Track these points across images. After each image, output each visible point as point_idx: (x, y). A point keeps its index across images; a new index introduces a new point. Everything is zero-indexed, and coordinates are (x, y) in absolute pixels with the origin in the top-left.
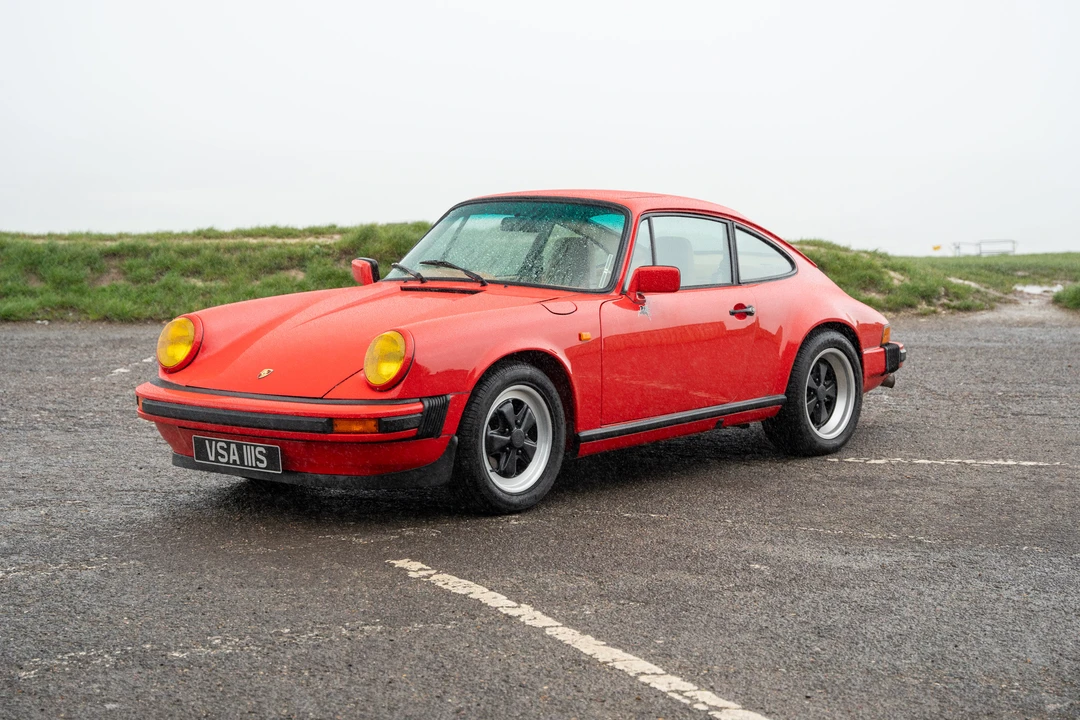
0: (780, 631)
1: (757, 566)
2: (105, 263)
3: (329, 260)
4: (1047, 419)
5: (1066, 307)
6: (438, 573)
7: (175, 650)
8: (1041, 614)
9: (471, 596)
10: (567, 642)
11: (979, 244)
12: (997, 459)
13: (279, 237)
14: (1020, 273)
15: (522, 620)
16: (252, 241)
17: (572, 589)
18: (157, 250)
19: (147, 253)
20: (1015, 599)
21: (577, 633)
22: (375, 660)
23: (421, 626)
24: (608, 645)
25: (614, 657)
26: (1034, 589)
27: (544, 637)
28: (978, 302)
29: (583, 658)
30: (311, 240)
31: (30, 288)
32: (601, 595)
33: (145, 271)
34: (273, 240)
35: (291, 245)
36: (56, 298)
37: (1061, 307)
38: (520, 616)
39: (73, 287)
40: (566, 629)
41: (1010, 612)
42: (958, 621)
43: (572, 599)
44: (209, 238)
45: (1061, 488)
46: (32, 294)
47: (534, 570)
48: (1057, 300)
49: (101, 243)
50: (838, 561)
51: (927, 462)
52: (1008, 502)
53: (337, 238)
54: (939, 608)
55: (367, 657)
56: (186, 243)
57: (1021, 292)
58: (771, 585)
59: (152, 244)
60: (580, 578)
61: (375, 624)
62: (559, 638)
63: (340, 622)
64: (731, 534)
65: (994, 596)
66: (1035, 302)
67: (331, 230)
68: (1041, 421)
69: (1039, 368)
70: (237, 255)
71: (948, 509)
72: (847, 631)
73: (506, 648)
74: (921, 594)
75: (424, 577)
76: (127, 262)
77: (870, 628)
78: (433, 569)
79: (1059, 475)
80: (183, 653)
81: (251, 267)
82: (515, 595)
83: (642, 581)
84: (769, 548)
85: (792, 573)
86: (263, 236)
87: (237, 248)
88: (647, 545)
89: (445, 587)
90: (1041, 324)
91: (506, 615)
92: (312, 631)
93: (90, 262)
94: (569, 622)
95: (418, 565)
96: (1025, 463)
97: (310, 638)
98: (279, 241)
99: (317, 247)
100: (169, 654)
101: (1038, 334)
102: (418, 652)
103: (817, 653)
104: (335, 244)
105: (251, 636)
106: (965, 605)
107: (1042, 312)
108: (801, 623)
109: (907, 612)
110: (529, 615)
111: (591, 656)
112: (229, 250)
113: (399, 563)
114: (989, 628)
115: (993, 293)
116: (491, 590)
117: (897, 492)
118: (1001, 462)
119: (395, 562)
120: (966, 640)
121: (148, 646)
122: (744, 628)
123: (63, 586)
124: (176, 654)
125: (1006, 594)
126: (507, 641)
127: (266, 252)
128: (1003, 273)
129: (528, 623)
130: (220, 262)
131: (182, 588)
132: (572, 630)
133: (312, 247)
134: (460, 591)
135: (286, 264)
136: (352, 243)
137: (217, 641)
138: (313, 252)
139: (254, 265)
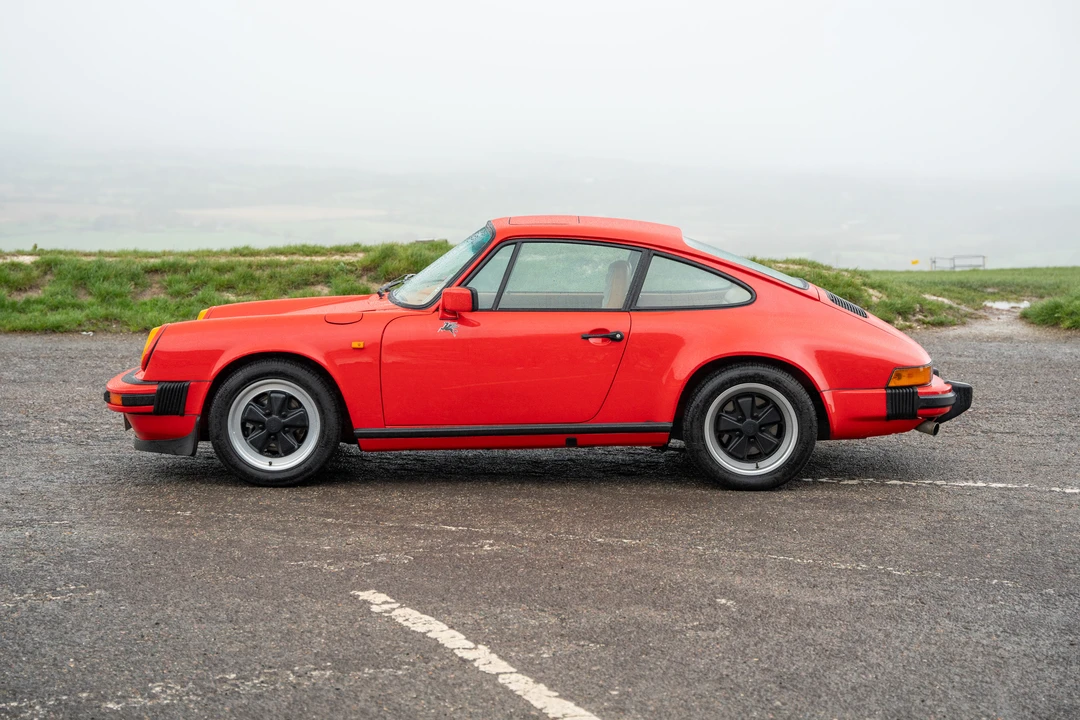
0: (741, 680)
1: (723, 601)
2: (148, 278)
3: (352, 277)
4: (1015, 437)
5: (1033, 323)
6: (401, 607)
7: (111, 701)
8: (1012, 661)
9: (429, 635)
10: (518, 693)
11: (953, 259)
12: (967, 480)
13: (307, 255)
14: (990, 290)
15: (476, 664)
16: (283, 258)
17: (533, 627)
18: (196, 266)
19: (187, 269)
20: (985, 642)
21: (530, 680)
22: (316, 713)
23: (371, 671)
24: (560, 696)
25: (565, 712)
26: (1005, 631)
27: (496, 685)
28: (950, 318)
29: (533, 713)
30: (337, 258)
31: (79, 301)
32: (562, 635)
33: (184, 286)
34: (301, 258)
35: (318, 262)
36: (101, 311)
37: (1027, 323)
38: (475, 660)
39: (117, 300)
40: (520, 676)
41: (980, 658)
42: (925, 670)
43: (532, 639)
44: (244, 256)
45: (1030, 512)
46: (80, 307)
47: (500, 604)
48: (1024, 317)
49: (145, 260)
50: (805, 596)
51: (898, 482)
52: (977, 528)
53: (361, 255)
54: (906, 653)
55: (309, 711)
56: (223, 260)
57: (991, 308)
58: (737, 624)
59: (191, 261)
60: (543, 614)
61: (325, 669)
62: (512, 687)
63: (289, 666)
64: (701, 562)
65: (963, 639)
66: (1004, 318)
67: (356, 248)
68: (1009, 439)
69: (1008, 384)
70: (268, 272)
71: (919, 535)
72: (810, 680)
73: (454, 699)
74: (887, 635)
75: (386, 612)
76: (167, 277)
77: (834, 677)
78: (397, 602)
79: (1027, 498)
80: (118, 703)
81: (280, 283)
82: (475, 635)
83: (605, 618)
84: (738, 579)
85: (758, 609)
86: (293, 254)
87: (269, 265)
88: (615, 576)
89: (405, 624)
90: (1009, 339)
91: (461, 658)
92: (258, 677)
93: (133, 277)
94: (525, 668)
95: (384, 597)
96: (994, 485)
97: (254, 686)
98: (308, 259)
99: (342, 264)
100: (104, 705)
101: (1006, 347)
102: (362, 704)
103: (777, 708)
104: (358, 262)
105: (194, 683)
106: (933, 649)
107: (1010, 327)
108: (764, 670)
109: (873, 658)
110: (486, 659)
111: (541, 710)
112: (261, 267)
113: (364, 595)
114: (957, 678)
115: (964, 308)
116: (452, 627)
117: (868, 516)
118: (971, 483)
119: (360, 593)
120: (933, 694)
121: (85, 695)
122: (703, 676)
123: (20, 621)
124: (110, 705)
125: (975, 636)
126: (456, 690)
127: (295, 269)
128: (975, 290)
129: (482, 668)
130: (253, 278)
131: (139, 623)
132: (527, 678)
133: (337, 264)
134: (420, 628)
135: (312, 280)
136: (373, 261)
137: (158, 689)
138: (337, 269)
139: (283, 281)
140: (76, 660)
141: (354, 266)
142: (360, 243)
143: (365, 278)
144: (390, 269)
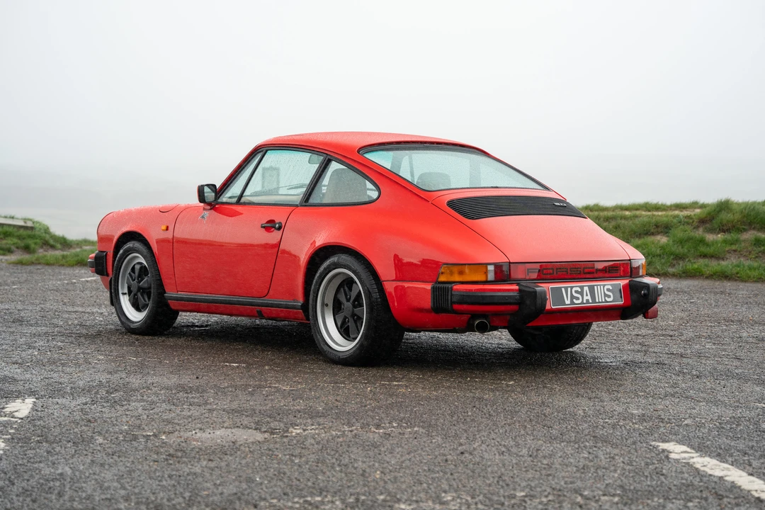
3: (688, 228)
7: (404, 503)
9: (726, 478)
13: (649, 211)
16: (627, 213)
30: (677, 212)
34: (644, 213)
35: (658, 216)
53: (698, 211)
67: (694, 205)
70: (614, 223)
75: (685, 459)
78: (697, 452)
80: (410, 505)
81: (624, 232)
86: (637, 209)
87: (614, 218)
89: (702, 469)
92: (546, 496)
95: (684, 448)
97: (541, 503)
98: (649, 213)
99: (681, 217)
100: (397, 505)
104: (695, 215)
112: (607, 219)
119: (660, 444)
121: (382, 497)
127: (637, 221)
133: (677, 216)
134: (718, 473)
135: (652, 231)
136: (709, 214)
137: (449, 498)
138: (675, 221)
139: (627, 231)
140: (382, 472)
141: (692, 218)
142: (698, 201)
143: (701, 230)
144: (725, 222)
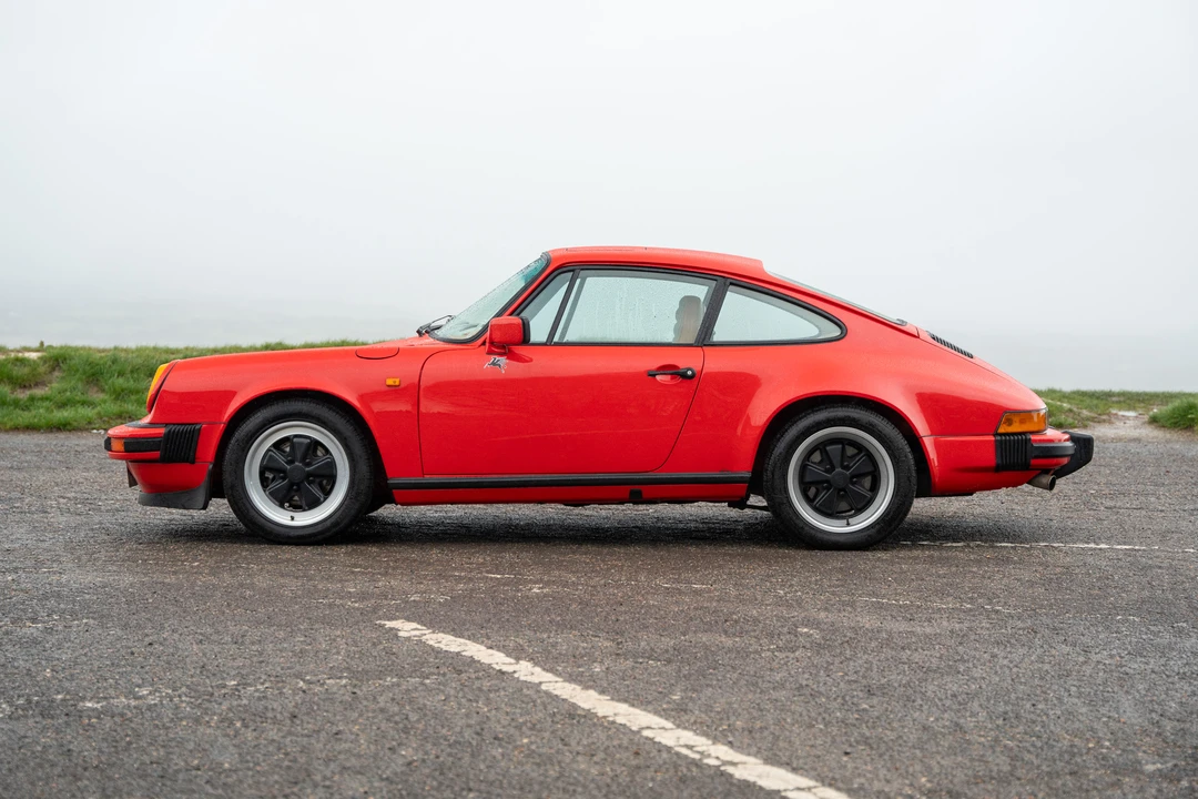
0: (823, 689)
1: (805, 630)
4: (1143, 512)
5: (1164, 427)
6: (434, 632)
7: (90, 701)
8: (1138, 676)
9: (464, 653)
10: (564, 697)
12: (1088, 543)
14: (1115, 399)
15: (516, 675)
17: (585, 649)
20: (1107, 662)
21: (579, 688)
22: (327, 711)
23: (395, 680)
24: (612, 699)
25: (616, 711)
26: (1130, 654)
27: (538, 692)
28: (1070, 420)
29: (579, 712)
32: (617, 654)
36: (114, 408)
37: (1156, 427)
38: (515, 672)
40: (567, 684)
41: (1101, 674)
42: (1037, 682)
43: (582, 657)
45: (1160, 568)
47: (546, 630)
48: (1154, 421)
50: (901, 626)
51: (1010, 545)
52: (1099, 579)
55: (318, 709)
57: (1116, 414)
58: (819, 648)
60: (597, 639)
61: (340, 678)
62: (556, 692)
63: (299, 676)
64: (782, 602)
65: (1081, 659)
66: (1130, 423)
68: (1136, 513)
69: (1135, 473)
71: (1032, 584)
72: (903, 689)
73: (488, 701)
75: (415, 636)
78: (429, 629)
79: (1157, 557)
80: (98, 703)
82: (517, 654)
83: (669, 642)
84: (823, 614)
85: (845, 636)
88: (682, 611)
89: (437, 645)
90: (1137, 440)
91: (500, 671)
92: (262, 684)
94: (573, 678)
95: (414, 625)
96: (1119, 547)
97: (258, 690)
100: (81, 704)
101: (1133, 447)
102: (381, 705)
103: (864, 710)
107: (1138, 431)
108: (849, 682)
110: (526, 671)
111: (589, 710)
113: (391, 624)
115: (1086, 413)
116: (490, 648)
117: (974, 569)
118: (1093, 545)
119: (386, 623)
121: (60, 697)
122: (781, 685)
124: (89, 705)
125: (1096, 658)
126: (492, 695)
128: (1098, 398)
129: (523, 679)
131: (130, 644)
132: (573, 686)
134: (452, 649)
137: (145, 692)
140: (53, 671)
